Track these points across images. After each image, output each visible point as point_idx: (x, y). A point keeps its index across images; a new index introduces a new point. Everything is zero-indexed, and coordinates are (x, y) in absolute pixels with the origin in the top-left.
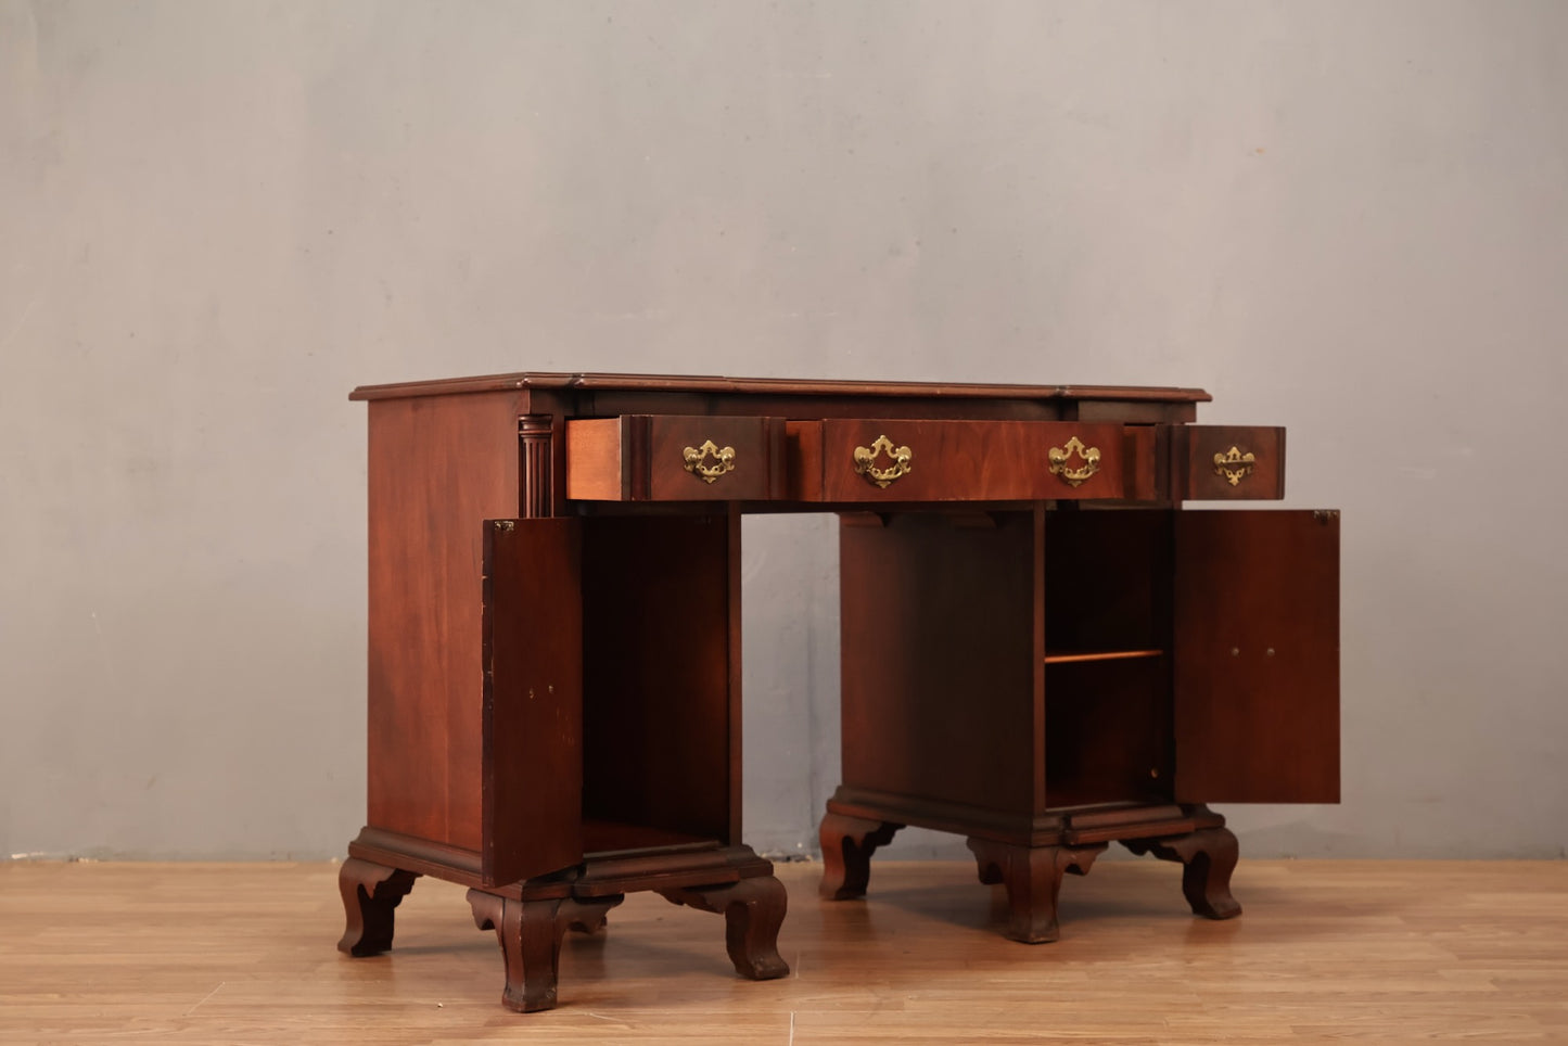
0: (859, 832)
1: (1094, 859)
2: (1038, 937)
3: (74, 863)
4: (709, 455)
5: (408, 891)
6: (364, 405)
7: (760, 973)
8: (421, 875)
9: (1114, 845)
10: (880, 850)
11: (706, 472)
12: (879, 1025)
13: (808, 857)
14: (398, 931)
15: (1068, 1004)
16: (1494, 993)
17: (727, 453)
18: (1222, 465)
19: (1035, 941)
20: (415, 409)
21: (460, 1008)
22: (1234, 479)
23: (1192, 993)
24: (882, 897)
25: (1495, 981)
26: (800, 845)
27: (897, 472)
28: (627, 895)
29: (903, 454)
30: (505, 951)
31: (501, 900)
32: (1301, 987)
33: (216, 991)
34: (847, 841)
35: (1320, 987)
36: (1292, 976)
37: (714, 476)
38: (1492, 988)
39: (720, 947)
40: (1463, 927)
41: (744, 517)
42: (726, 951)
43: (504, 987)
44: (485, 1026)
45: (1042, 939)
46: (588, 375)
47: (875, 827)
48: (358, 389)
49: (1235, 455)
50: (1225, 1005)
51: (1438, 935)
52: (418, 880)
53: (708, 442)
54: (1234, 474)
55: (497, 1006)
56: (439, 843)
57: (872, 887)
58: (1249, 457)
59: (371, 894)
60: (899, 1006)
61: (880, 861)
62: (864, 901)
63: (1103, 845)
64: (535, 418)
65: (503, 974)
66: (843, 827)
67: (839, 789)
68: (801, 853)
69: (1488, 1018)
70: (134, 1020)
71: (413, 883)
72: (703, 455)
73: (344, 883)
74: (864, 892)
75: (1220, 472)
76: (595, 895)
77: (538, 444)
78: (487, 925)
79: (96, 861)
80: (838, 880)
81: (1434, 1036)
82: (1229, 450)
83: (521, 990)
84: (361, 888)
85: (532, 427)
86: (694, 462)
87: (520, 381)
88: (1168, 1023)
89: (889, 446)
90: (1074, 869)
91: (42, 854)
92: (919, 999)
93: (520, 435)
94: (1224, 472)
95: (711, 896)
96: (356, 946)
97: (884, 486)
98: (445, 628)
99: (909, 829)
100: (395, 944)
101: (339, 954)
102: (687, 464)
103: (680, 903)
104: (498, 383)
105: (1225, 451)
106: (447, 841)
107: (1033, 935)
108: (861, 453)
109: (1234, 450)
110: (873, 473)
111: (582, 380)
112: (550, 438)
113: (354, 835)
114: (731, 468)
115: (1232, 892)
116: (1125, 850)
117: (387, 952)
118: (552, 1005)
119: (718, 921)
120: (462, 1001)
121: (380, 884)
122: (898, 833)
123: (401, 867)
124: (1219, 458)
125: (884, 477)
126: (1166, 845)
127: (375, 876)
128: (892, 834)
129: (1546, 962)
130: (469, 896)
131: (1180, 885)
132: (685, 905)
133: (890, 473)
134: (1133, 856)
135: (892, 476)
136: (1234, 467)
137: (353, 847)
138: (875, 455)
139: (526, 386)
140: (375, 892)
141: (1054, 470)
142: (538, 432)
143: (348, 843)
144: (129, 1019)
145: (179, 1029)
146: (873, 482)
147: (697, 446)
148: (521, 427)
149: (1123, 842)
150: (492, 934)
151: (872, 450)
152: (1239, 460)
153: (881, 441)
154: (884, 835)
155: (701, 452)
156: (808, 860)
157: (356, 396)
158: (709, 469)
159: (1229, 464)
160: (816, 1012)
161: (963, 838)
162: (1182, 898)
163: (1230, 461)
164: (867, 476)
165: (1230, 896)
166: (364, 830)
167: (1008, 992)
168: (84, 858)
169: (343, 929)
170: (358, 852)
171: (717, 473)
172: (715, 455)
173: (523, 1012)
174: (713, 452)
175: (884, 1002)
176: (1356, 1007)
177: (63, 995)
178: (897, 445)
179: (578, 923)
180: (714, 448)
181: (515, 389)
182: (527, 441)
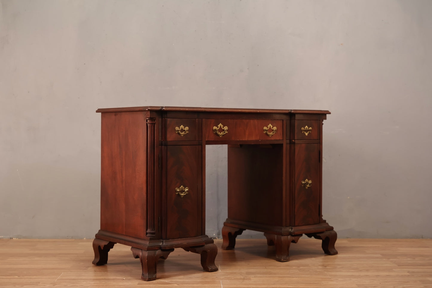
0: (233, 231)
1: (299, 239)
2: (284, 260)
3: (12, 239)
4: (182, 129)
5: (112, 248)
6: (100, 114)
7: (211, 270)
8: (116, 243)
9: (304, 235)
10: (238, 236)
11: (181, 133)
12: (245, 284)
13: (217, 238)
14: (109, 258)
15: (295, 278)
16: (409, 275)
17: (187, 128)
18: (303, 130)
19: (283, 261)
20: (115, 115)
21: (129, 280)
22: (307, 134)
23: (328, 275)
24: (239, 249)
25: (408, 272)
26: (214, 235)
27: (224, 133)
28: (175, 249)
29: (226, 128)
30: (142, 264)
31: (141, 250)
32: (357, 274)
33: (61, 275)
34: (230, 234)
35: (362, 274)
36: (354, 271)
37: (183, 134)
38: (408, 274)
39: (199, 263)
40: (398, 257)
41: (206, 146)
42: (201, 264)
43: (142, 274)
44: (138, 284)
45: (285, 261)
46: (165, 107)
47: (237, 230)
48: (98, 109)
49: (307, 128)
50: (337, 279)
51: (391, 259)
52: (115, 245)
53: (182, 125)
54: (307, 133)
55: (140, 279)
56: (122, 235)
57: (236, 246)
58: (310, 128)
59: (102, 248)
60: (249, 279)
61: (238, 239)
62: (234, 250)
63: (301, 235)
64: (151, 119)
65: (142, 270)
66: (229, 230)
67: (227, 219)
68: (215, 237)
69: (408, 282)
70: (41, 283)
71: (114, 245)
72: (180, 129)
73: (94, 245)
74: (234, 248)
75: (303, 132)
76: (167, 249)
77: (152, 126)
78: (137, 257)
79: (18, 239)
80: (227, 244)
81: (394, 287)
82: (305, 127)
83: (147, 275)
84: (99, 247)
85: (150, 121)
86: (178, 131)
87: (147, 109)
88: (323, 284)
89: (222, 126)
90: (294, 242)
91: (2, 237)
92: (254, 277)
93: (147, 123)
94: (304, 132)
95: (197, 249)
96: (98, 262)
97: (221, 136)
98: (124, 176)
99: (247, 230)
100: (108, 262)
101: (93, 265)
102: (176, 131)
103: (188, 251)
104: (141, 109)
105: (304, 127)
106: (124, 234)
107: (282, 260)
108: (215, 128)
109: (306, 127)
110: (218, 133)
111: (164, 108)
112: (155, 125)
113: (97, 232)
114: (188, 132)
115: (335, 248)
116: (306, 236)
117: (106, 264)
118: (155, 279)
119: (199, 256)
120: (129, 278)
121: (105, 246)
122: (244, 231)
123: (110, 241)
124: (302, 128)
125: (221, 134)
126: (318, 235)
127: (103, 244)
128: (242, 232)
129: (421, 267)
130: (132, 249)
131: (321, 245)
132: (190, 251)
133: (222, 133)
134: (309, 238)
135: (223, 134)
136: (307, 131)
137: (96, 235)
138: (218, 128)
139: (149, 110)
140: (103, 248)
141: (265, 132)
142: (152, 122)
143: (95, 234)
144: (39, 283)
145: (54, 286)
146: (218, 135)
147: (179, 127)
148: (147, 121)
149: (306, 234)
150: (138, 259)
151: (218, 127)
152: (308, 129)
153: (220, 125)
154: (240, 232)
155: (180, 128)
156: (217, 239)
157: (98, 111)
158: (182, 133)
159: (305, 130)
160: (228, 281)
161: (263, 233)
162: (322, 249)
163: (306, 129)
164: (216, 134)
165: (335, 249)
166: (99, 231)
167: (278, 275)
168: (14, 238)
169: (94, 258)
170: (98, 237)
171: (184, 134)
172: (183, 129)
173: (147, 281)
174: (183, 128)
175: (245, 278)
176: (373, 279)
177: (19, 276)
178: (224, 126)
179: (162, 256)
180: (183, 127)
181: (146, 111)
182: (148, 125)
